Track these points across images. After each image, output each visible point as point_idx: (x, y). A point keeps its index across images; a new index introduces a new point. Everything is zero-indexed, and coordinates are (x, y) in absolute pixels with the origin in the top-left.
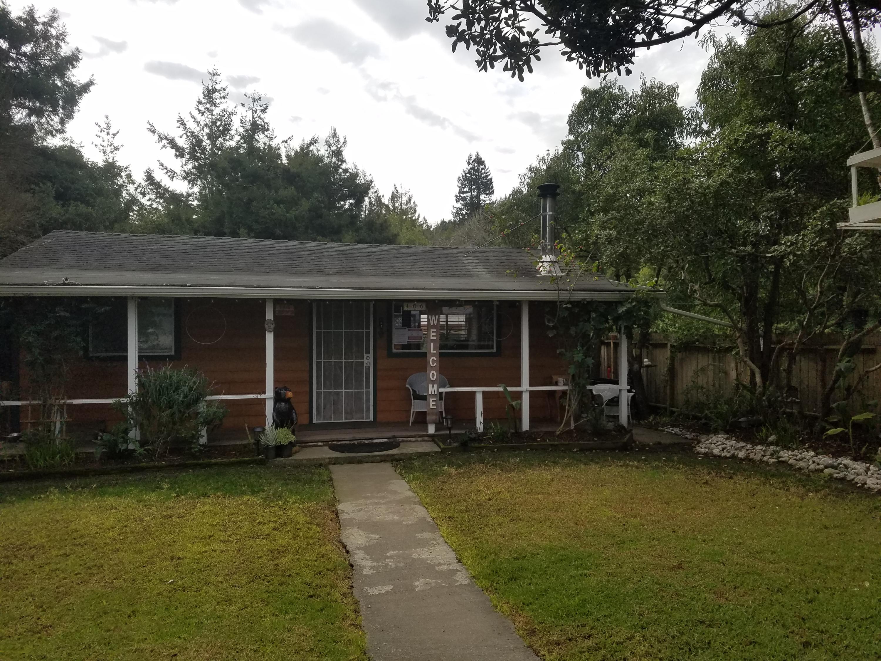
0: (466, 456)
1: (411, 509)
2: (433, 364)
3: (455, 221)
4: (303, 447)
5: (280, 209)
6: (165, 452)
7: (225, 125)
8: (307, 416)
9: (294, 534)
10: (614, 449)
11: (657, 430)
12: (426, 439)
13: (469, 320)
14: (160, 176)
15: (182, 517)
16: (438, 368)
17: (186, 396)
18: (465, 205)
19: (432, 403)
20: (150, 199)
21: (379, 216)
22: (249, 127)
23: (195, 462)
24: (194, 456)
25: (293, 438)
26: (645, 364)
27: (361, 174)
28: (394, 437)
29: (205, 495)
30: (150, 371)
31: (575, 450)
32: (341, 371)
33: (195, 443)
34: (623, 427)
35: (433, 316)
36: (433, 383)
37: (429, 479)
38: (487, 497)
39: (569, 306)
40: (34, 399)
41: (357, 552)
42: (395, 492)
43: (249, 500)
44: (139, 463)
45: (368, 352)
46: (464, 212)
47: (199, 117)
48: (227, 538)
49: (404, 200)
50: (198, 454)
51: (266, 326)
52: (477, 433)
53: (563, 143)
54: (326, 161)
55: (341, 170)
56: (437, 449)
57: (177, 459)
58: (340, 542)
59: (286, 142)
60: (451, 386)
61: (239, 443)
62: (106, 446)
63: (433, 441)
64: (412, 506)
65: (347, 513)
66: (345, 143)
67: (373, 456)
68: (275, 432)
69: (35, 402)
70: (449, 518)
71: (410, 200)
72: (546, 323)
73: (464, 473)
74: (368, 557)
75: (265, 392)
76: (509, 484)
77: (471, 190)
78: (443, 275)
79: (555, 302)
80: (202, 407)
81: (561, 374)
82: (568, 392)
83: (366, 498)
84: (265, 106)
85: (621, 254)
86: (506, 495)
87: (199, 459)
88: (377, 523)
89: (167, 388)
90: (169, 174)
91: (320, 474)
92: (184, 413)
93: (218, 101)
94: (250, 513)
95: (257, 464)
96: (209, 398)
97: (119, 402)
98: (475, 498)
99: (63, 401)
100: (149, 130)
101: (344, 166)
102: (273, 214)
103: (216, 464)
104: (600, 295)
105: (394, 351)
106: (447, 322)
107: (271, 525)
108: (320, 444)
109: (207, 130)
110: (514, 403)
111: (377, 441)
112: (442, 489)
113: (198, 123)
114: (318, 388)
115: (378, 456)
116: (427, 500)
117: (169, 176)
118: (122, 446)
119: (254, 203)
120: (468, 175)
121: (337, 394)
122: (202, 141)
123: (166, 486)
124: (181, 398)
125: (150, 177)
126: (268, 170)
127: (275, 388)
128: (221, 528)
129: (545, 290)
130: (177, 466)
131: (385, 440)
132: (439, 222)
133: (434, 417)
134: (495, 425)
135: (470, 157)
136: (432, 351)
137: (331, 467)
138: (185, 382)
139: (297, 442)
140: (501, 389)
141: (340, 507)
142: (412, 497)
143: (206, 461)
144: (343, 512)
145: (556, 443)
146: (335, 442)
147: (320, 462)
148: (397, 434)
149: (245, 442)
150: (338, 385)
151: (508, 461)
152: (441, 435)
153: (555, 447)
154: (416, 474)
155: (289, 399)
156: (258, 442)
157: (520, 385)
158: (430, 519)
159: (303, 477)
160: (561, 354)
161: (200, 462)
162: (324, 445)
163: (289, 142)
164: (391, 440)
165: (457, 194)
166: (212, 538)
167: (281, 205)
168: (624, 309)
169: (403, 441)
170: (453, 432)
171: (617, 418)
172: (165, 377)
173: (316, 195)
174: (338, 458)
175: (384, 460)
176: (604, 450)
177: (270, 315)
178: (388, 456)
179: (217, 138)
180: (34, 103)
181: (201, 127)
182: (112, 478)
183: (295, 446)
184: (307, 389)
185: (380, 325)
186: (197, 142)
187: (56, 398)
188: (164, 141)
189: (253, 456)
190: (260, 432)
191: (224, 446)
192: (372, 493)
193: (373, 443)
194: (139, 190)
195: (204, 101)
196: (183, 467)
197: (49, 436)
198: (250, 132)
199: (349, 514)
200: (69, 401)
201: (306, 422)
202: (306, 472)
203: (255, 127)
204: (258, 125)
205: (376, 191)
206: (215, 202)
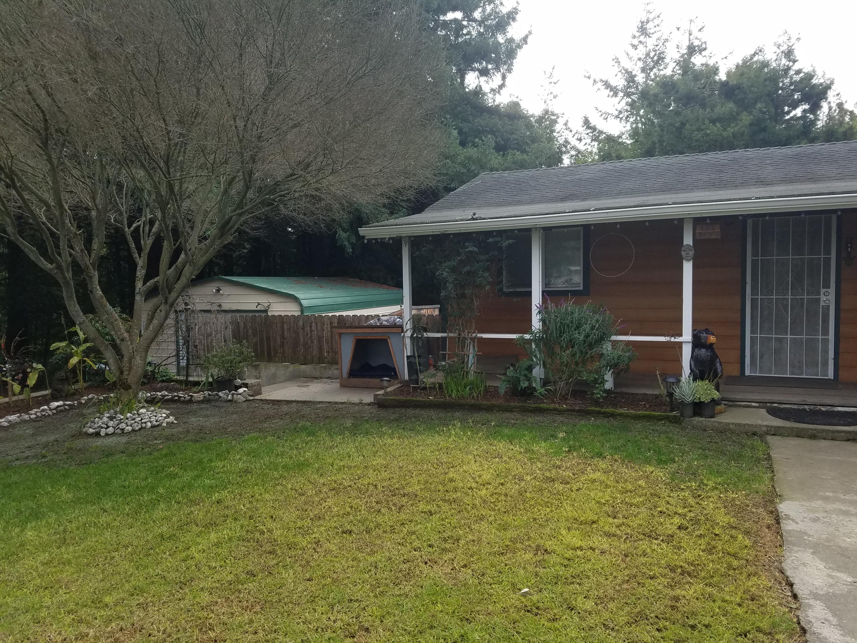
4: (730, 406)
5: (715, 129)
6: (568, 394)
7: (660, 54)
8: (737, 367)
9: (709, 544)
14: (595, 120)
15: (567, 483)
17: (587, 336)
20: (586, 144)
22: (685, 51)
23: (597, 409)
24: (597, 403)
25: (716, 395)
29: (600, 455)
30: (551, 306)
32: (786, 310)
33: (597, 388)
40: (451, 332)
41: (812, 602)
43: (652, 472)
44: (540, 403)
45: (827, 286)
47: (632, 52)
48: (614, 529)
50: (601, 400)
51: (683, 253)
54: (774, 64)
55: (792, 72)
57: (577, 404)
58: (782, 572)
61: (649, 392)
62: (511, 382)
65: (793, 520)
66: (798, 39)
67: (833, 432)
68: (693, 385)
69: (451, 335)
74: (834, 621)
75: (681, 335)
80: (607, 348)
83: (826, 499)
84: (702, 25)
87: (602, 407)
88: (846, 549)
89: (568, 326)
90: (603, 116)
91: (753, 448)
92: (586, 353)
93: (651, 31)
94: (651, 495)
95: (670, 421)
96: (614, 338)
97: (522, 338)
99: (474, 335)
100: (585, 77)
101: (796, 67)
102: (707, 135)
103: (621, 415)
107: (677, 520)
108: (754, 404)
109: (640, 64)
111: (840, 409)
113: (631, 59)
114: (753, 331)
115: (843, 431)
117: (603, 119)
118: (524, 383)
119: (688, 126)
121: (780, 341)
122: (635, 76)
123: (561, 435)
124: (582, 338)
125: (587, 123)
126: (704, 88)
127: (694, 330)
128: (609, 510)
130: (578, 411)
137: (769, 438)
138: (587, 321)
139: (723, 399)
141: (784, 508)
143: (610, 410)
144: (788, 517)
146: (776, 405)
147: (755, 429)
149: (656, 392)
150: (781, 328)
155: (712, 345)
156: (671, 395)
159: (729, 448)
161: (603, 410)
162: (759, 407)
166: (595, 526)
167: (718, 124)
172: (566, 313)
173: (759, 105)
174: (779, 427)
175: (852, 438)
177: (688, 240)
179: (651, 69)
180: (481, 63)
181: (634, 62)
182: (513, 417)
183: (719, 404)
184: (738, 332)
185: (847, 248)
186: (631, 78)
187: (468, 332)
188: (599, 85)
189: (665, 411)
190: (673, 383)
191: (632, 394)
192: (835, 492)
193: (833, 411)
194: (576, 137)
195: (637, 34)
196: (584, 413)
197: (463, 368)
198: (686, 56)
199: (797, 523)
200: (479, 335)
201: (736, 372)
202: (734, 441)
203: (692, 50)
204: (695, 47)
205: (838, 95)
206: (647, 134)
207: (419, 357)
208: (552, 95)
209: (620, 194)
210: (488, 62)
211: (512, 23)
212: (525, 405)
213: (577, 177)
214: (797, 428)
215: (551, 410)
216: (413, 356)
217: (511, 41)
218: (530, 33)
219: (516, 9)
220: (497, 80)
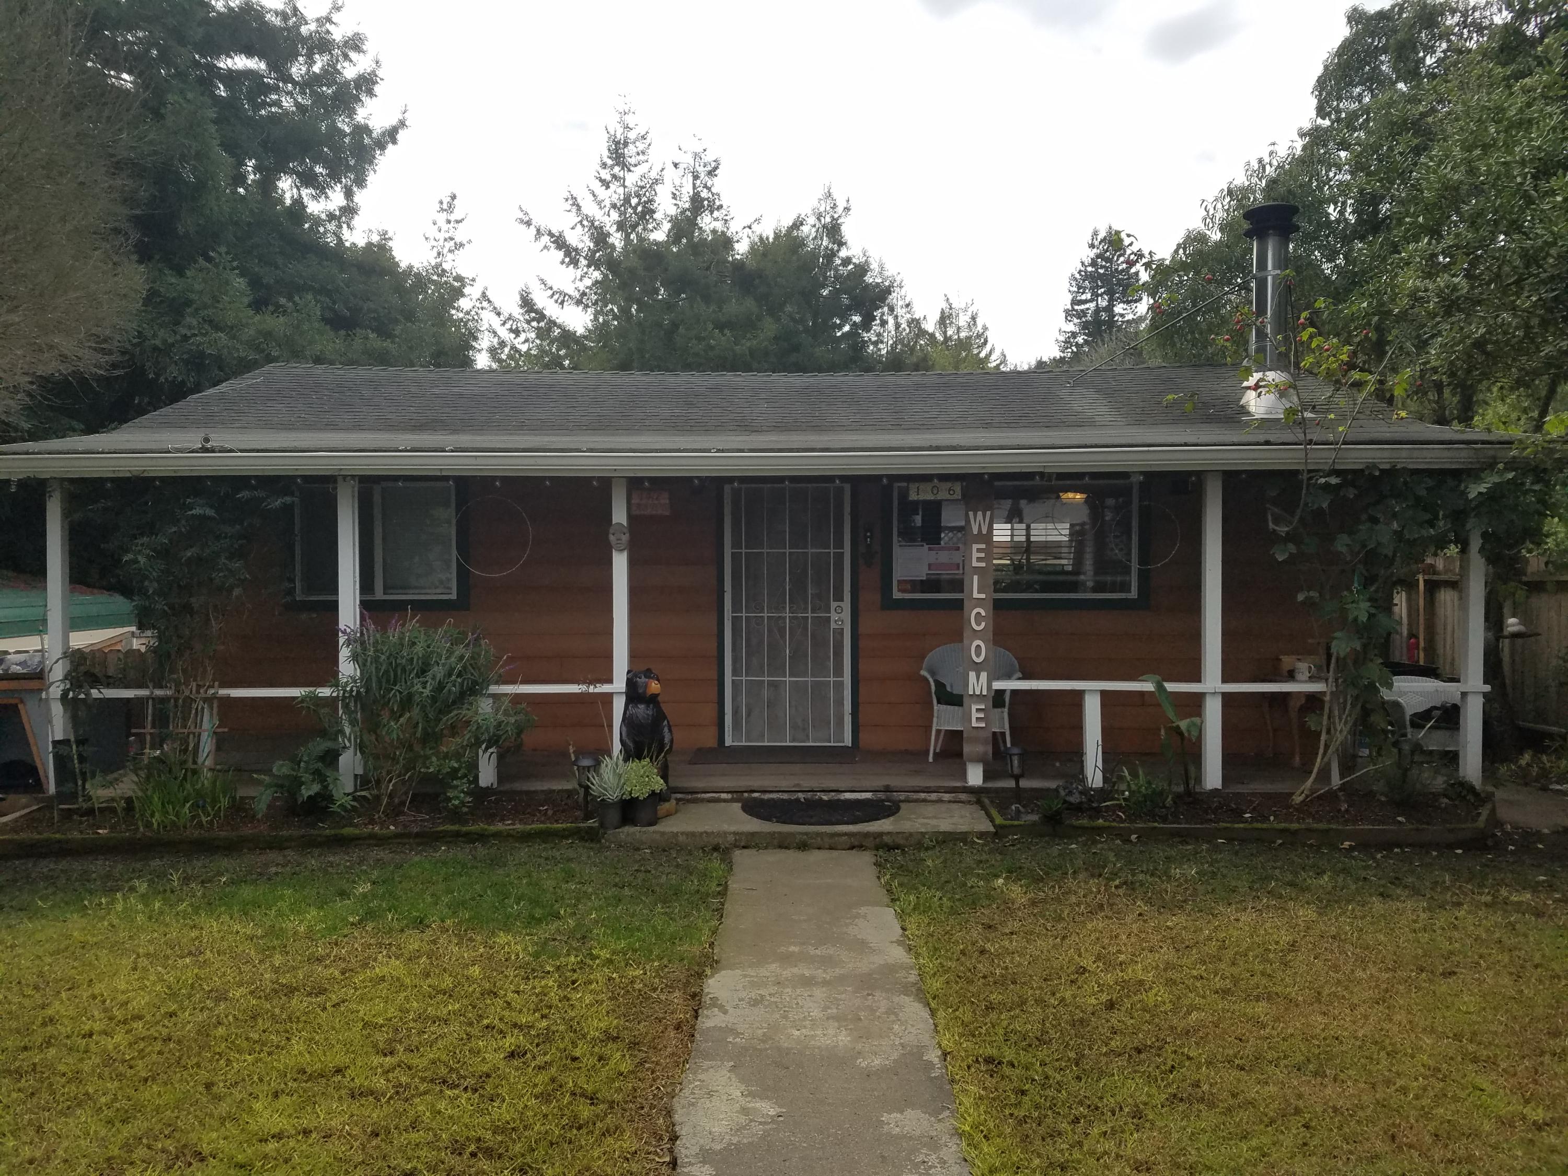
0: (1055, 850)
1: (889, 1012)
2: (978, 624)
3: (1062, 359)
4: (689, 801)
5: (724, 339)
6: (403, 803)
7: (646, 202)
8: (713, 731)
10: (1451, 846)
11: (1545, 789)
12: (963, 796)
13: (1077, 534)
14: (542, 300)
16: (990, 635)
17: (440, 687)
18: (1085, 326)
19: (975, 714)
20: (527, 341)
21: (912, 349)
22: (687, 205)
23: (456, 827)
24: (456, 816)
25: (658, 784)
26: (1511, 629)
27: (874, 266)
28: (887, 789)
30: (369, 631)
31: (1347, 844)
32: (783, 636)
33: (456, 787)
34: (1471, 789)
35: (980, 514)
36: (978, 668)
37: (953, 912)
38: (1104, 997)
39: (1334, 480)
40: (158, 686)
42: (862, 946)
44: (343, 826)
45: (839, 597)
46: (1080, 340)
47: (602, 192)
49: (963, 320)
50: (467, 811)
51: (612, 538)
52: (1086, 791)
53: (1302, 135)
54: (812, 245)
55: (838, 262)
56: (985, 826)
57: (417, 821)
59: (750, 227)
60: (1026, 676)
61: (556, 787)
62: (282, 786)
63: (979, 802)
64: (896, 999)
65: (722, 1007)
66: (847, 209)
67: (832, 835)
68: (624, 769)
69: (159, 692)
70: (989, 1060)
71: (974, 318)
72: (1271, 526)
73: (1044, 901)
75: (610, 681)
76: (1167, 954)
77: (1095, 296)
78: (1011, 425)
79: (1297, 472)
80: (485, 706)
81: (1303, 652)
82: (1327, 698)
83: (787, 959)
84: (713, 164)
85: (1479, 344)
86: (1159, 995)
87: (465, 822)
88: (788, 1051)
89: (404, 670)
90: (556, 297)
91: (704, 875)
92: (438, 720)
93: (633, 161)
95: (582, 839)
96: (494, 689)
97: (313, 696)
98: (1068, 994)
99: (211, 691)
100: (522, 221)
101: (843, 253)
102: (712, 348)
103: (496, 835)
104: (1416, 454)
105: (897, 595)
106: (1028, 536)
108: (724, 796)
109: (615, 216)
110: (1183, 724)
112: (983, 952)
113: (599, 203)
114: (735, 672)
115: (846, 834)
116: (937, 984)
117: (556, 301)
118: (309, 788)
119: (682, 330)
120: (1090, 269)
121: (774, 685)
122: (608, 235)
123: (363, 888)
124: (427, 692)
125: (527, 303)
126: (708, 268)
129: (1267, 443)
130: (417, 835)
131: (868, 795)
132: (1033, 363)
133: (980, 749)
134: (1134, 775)
135: (1095, 233)
136: (976, 595)
137: (735, 854)
138: (441, 658)
140: (1148, 686)
141: (712, 985)
142: (903, 967)
143: (480, 827)
144: (715, 1002)
145: (1295, 826)
146: (756, 795)
147: (716, 841)
148: (894, 782)
149: (568, 786)
150: (775, 668)
151: (1166, 873)
152: (997, 791)
153: (1292, 838)
154: (925, 893)
155: (654, 696)
156: (585, 791)
157: (1198, 679)
158: (934, 1056)
160: (1309, 604)
161: (465, 829)
162: (732, 800)
163: (754, 227)
164: (881, 796)
165: (1069, 307)
167: (727, 331)
168: (1483, 488)
169: (907, 801)
170: (1024, 783)
171: (1452, 758)
172: (401, 645)
173: (788, 308)
174: (755, 833)
175: (857, 844)
176: (1424, 847)
177: (619, 516)
178: (867, 835)
179: (634, 227)
180: (302, 162)
181: (607, 209)
182: (280, 859)
183: (667, 800)
184: (714, 675)
185: (866, 537)
186: (600, 237)
187: (199, 687)
188: (546, 239)
189: (576, 820)
190: (589, 768)
191: (528, 793)
192: (804, 944)
193: (839, 800)
194: (508, 326)
195: (610, 162)
196: (428, 839)
197: (185, 762)
198: (688, 213)
199: (725, 1012)
200: (223, 692)
201: (712, 743)
202: (678, 866)
203: (698, 204)
204: (704, 199)
205: (908, 305)
206: (621, 333)
207: (79, 742)
208: (452, 243)
209: (521, 427)
210: (316, 161)
211: (363, 97)
212: (316, 832)
213: (456, 390)
214: (780, 833)
215: (365, 839)
216: (65, 742)
217: (362, 130)
218: (402, 124)
219: (373, 73)
220: (336, 199)
